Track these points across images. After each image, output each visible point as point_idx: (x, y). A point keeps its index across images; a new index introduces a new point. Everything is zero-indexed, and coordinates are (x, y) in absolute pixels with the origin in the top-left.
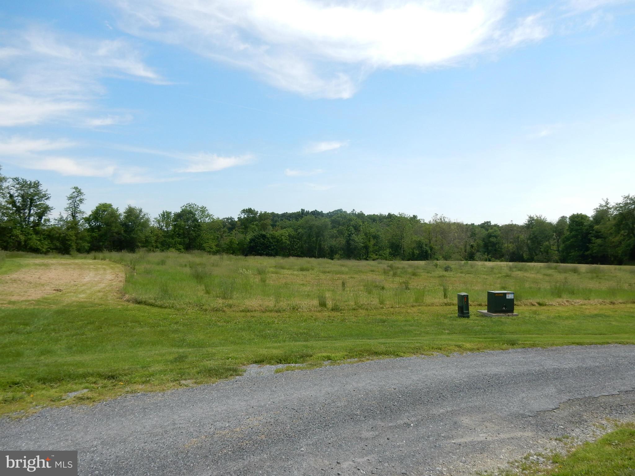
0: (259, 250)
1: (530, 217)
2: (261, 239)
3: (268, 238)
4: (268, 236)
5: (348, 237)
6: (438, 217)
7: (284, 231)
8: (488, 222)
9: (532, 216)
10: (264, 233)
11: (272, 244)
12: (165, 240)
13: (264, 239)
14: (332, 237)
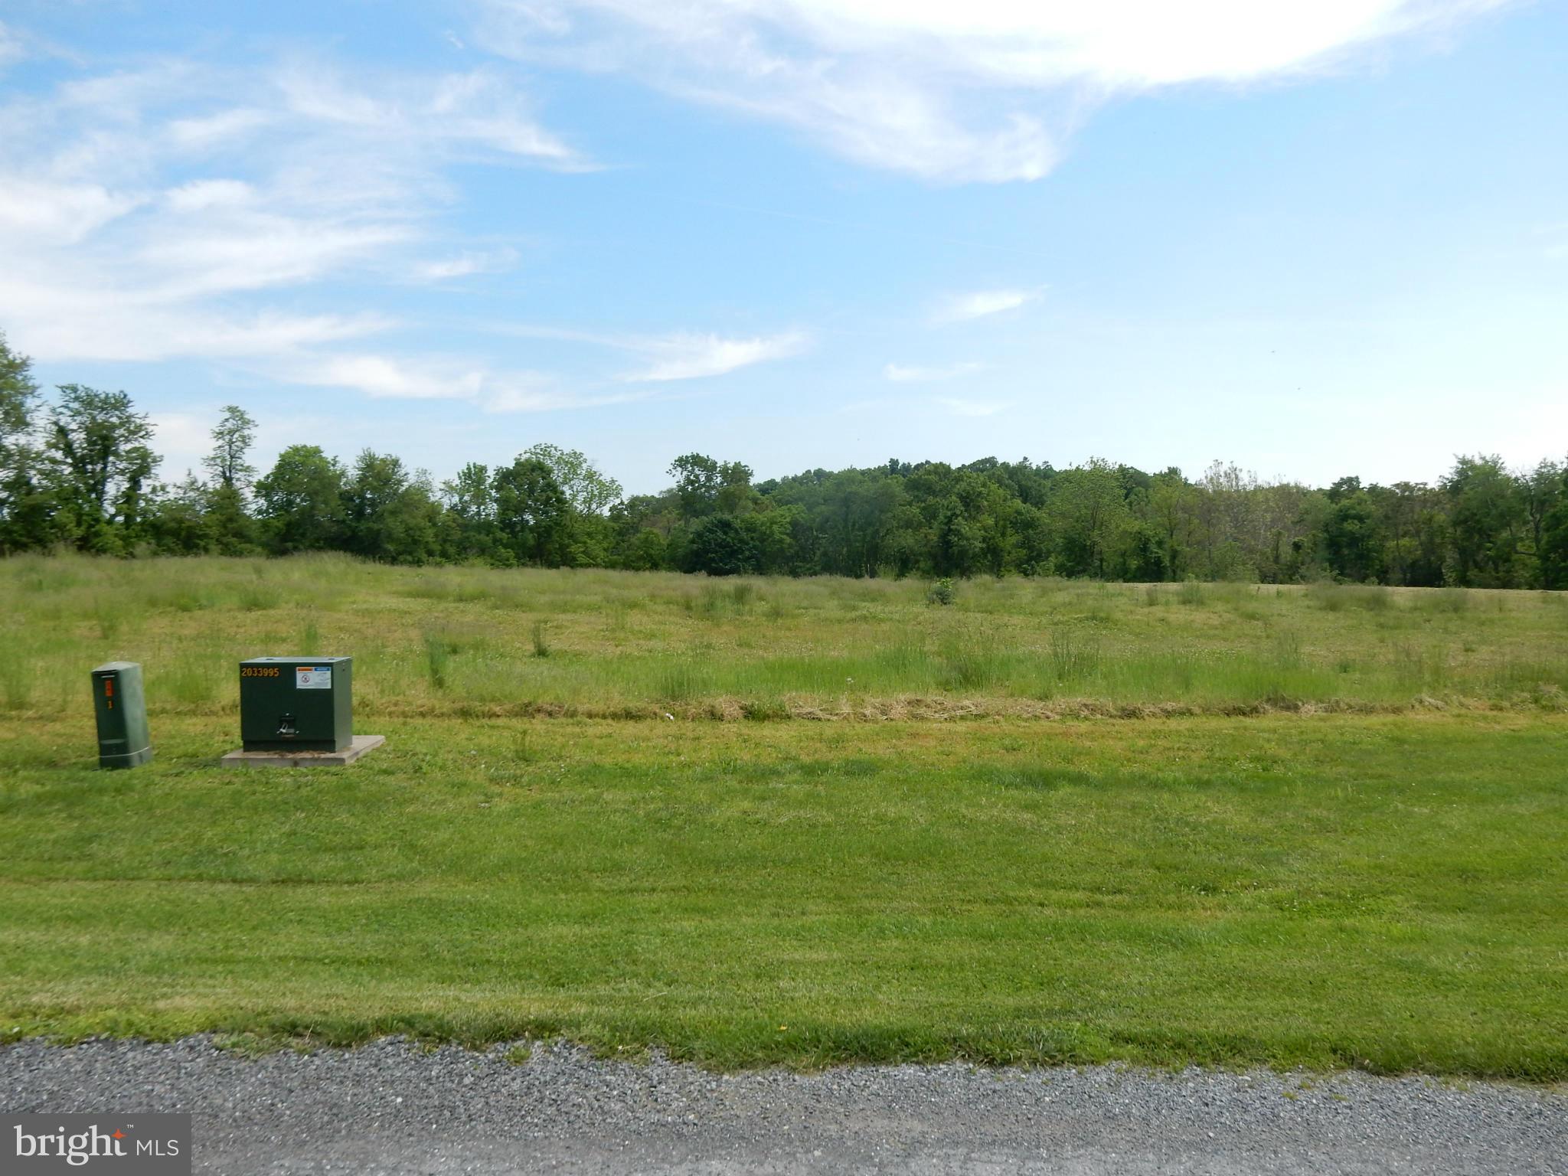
0: (713, 560)
1: (1463, 462)
2: (720, 533)
3: (736, 531)
4: (737, 523)
5: (946, 524)
6: (1225, 467)
7: (782, 510)
8: (1350, 480)
9: (1469, 457)
10: (727, 517)
11: (748, 544)
12: (468, 538)
13: (725, 533)
14: (908, 524)
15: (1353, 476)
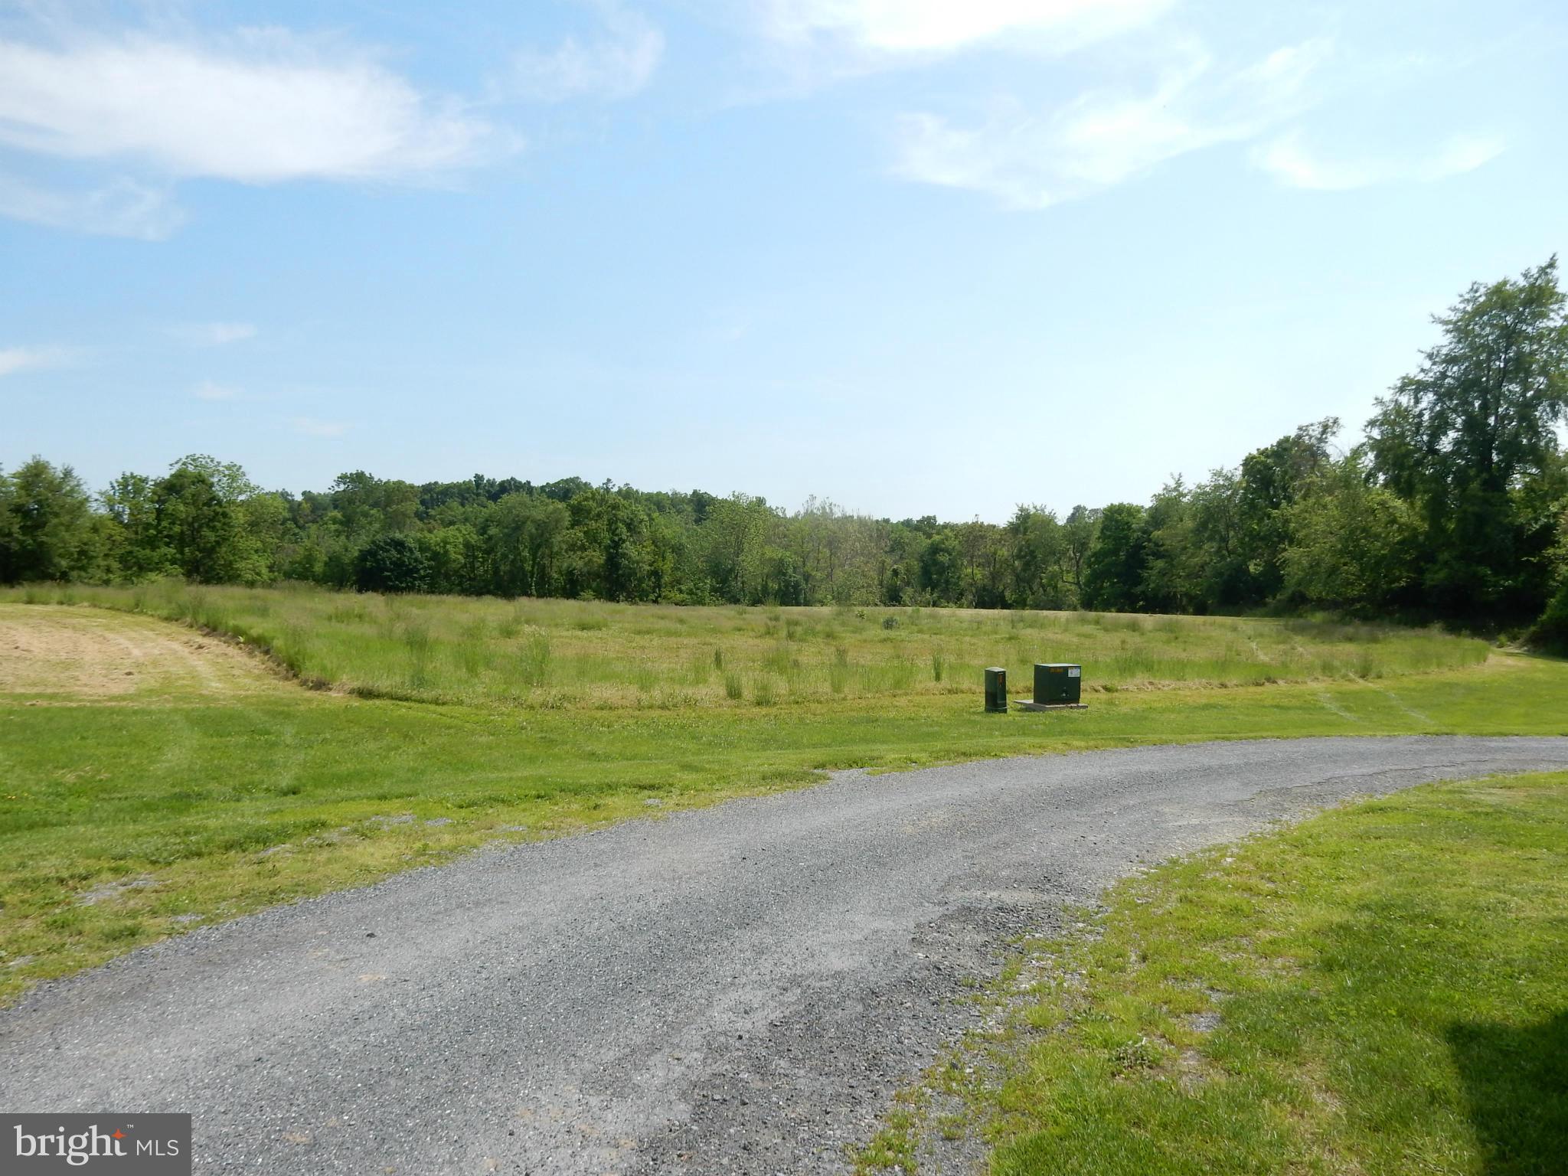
0: (389, 578)
1: (1022, 510)
2: (394, 552)
3: (411, 550)
4: (411, 543)
5: (613, 548)
6: (818, 503)
7: (451, 531)
8: (929, 518)
9: (1025, 506)
10: (398, 536)
11: (422, 563)
12: (131, 552)
13: (399, 552)
14: (572, 547)
15: (932, 515)
